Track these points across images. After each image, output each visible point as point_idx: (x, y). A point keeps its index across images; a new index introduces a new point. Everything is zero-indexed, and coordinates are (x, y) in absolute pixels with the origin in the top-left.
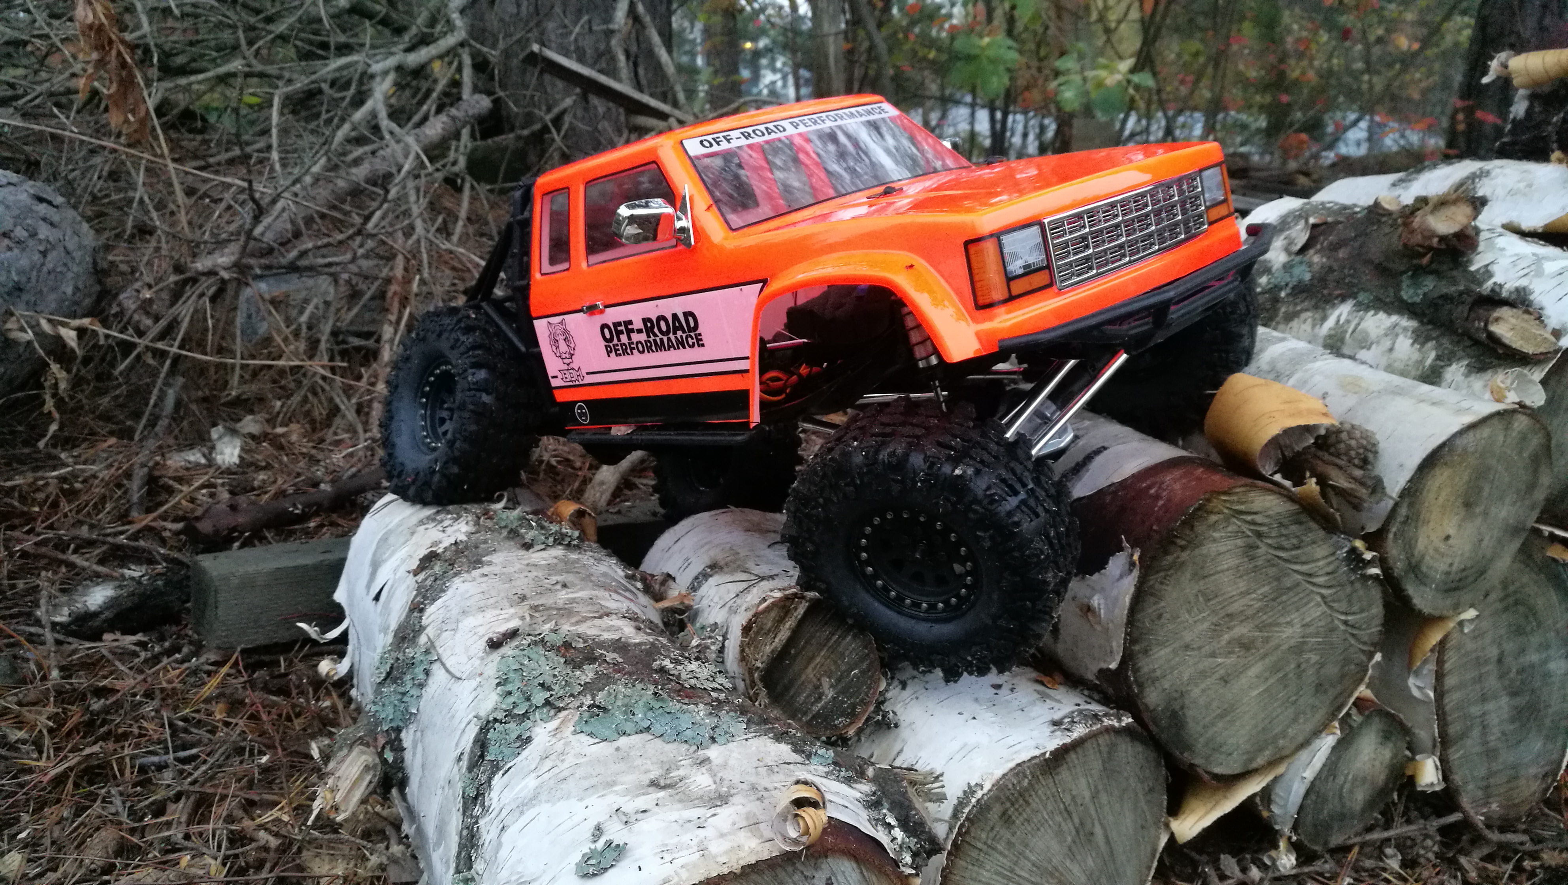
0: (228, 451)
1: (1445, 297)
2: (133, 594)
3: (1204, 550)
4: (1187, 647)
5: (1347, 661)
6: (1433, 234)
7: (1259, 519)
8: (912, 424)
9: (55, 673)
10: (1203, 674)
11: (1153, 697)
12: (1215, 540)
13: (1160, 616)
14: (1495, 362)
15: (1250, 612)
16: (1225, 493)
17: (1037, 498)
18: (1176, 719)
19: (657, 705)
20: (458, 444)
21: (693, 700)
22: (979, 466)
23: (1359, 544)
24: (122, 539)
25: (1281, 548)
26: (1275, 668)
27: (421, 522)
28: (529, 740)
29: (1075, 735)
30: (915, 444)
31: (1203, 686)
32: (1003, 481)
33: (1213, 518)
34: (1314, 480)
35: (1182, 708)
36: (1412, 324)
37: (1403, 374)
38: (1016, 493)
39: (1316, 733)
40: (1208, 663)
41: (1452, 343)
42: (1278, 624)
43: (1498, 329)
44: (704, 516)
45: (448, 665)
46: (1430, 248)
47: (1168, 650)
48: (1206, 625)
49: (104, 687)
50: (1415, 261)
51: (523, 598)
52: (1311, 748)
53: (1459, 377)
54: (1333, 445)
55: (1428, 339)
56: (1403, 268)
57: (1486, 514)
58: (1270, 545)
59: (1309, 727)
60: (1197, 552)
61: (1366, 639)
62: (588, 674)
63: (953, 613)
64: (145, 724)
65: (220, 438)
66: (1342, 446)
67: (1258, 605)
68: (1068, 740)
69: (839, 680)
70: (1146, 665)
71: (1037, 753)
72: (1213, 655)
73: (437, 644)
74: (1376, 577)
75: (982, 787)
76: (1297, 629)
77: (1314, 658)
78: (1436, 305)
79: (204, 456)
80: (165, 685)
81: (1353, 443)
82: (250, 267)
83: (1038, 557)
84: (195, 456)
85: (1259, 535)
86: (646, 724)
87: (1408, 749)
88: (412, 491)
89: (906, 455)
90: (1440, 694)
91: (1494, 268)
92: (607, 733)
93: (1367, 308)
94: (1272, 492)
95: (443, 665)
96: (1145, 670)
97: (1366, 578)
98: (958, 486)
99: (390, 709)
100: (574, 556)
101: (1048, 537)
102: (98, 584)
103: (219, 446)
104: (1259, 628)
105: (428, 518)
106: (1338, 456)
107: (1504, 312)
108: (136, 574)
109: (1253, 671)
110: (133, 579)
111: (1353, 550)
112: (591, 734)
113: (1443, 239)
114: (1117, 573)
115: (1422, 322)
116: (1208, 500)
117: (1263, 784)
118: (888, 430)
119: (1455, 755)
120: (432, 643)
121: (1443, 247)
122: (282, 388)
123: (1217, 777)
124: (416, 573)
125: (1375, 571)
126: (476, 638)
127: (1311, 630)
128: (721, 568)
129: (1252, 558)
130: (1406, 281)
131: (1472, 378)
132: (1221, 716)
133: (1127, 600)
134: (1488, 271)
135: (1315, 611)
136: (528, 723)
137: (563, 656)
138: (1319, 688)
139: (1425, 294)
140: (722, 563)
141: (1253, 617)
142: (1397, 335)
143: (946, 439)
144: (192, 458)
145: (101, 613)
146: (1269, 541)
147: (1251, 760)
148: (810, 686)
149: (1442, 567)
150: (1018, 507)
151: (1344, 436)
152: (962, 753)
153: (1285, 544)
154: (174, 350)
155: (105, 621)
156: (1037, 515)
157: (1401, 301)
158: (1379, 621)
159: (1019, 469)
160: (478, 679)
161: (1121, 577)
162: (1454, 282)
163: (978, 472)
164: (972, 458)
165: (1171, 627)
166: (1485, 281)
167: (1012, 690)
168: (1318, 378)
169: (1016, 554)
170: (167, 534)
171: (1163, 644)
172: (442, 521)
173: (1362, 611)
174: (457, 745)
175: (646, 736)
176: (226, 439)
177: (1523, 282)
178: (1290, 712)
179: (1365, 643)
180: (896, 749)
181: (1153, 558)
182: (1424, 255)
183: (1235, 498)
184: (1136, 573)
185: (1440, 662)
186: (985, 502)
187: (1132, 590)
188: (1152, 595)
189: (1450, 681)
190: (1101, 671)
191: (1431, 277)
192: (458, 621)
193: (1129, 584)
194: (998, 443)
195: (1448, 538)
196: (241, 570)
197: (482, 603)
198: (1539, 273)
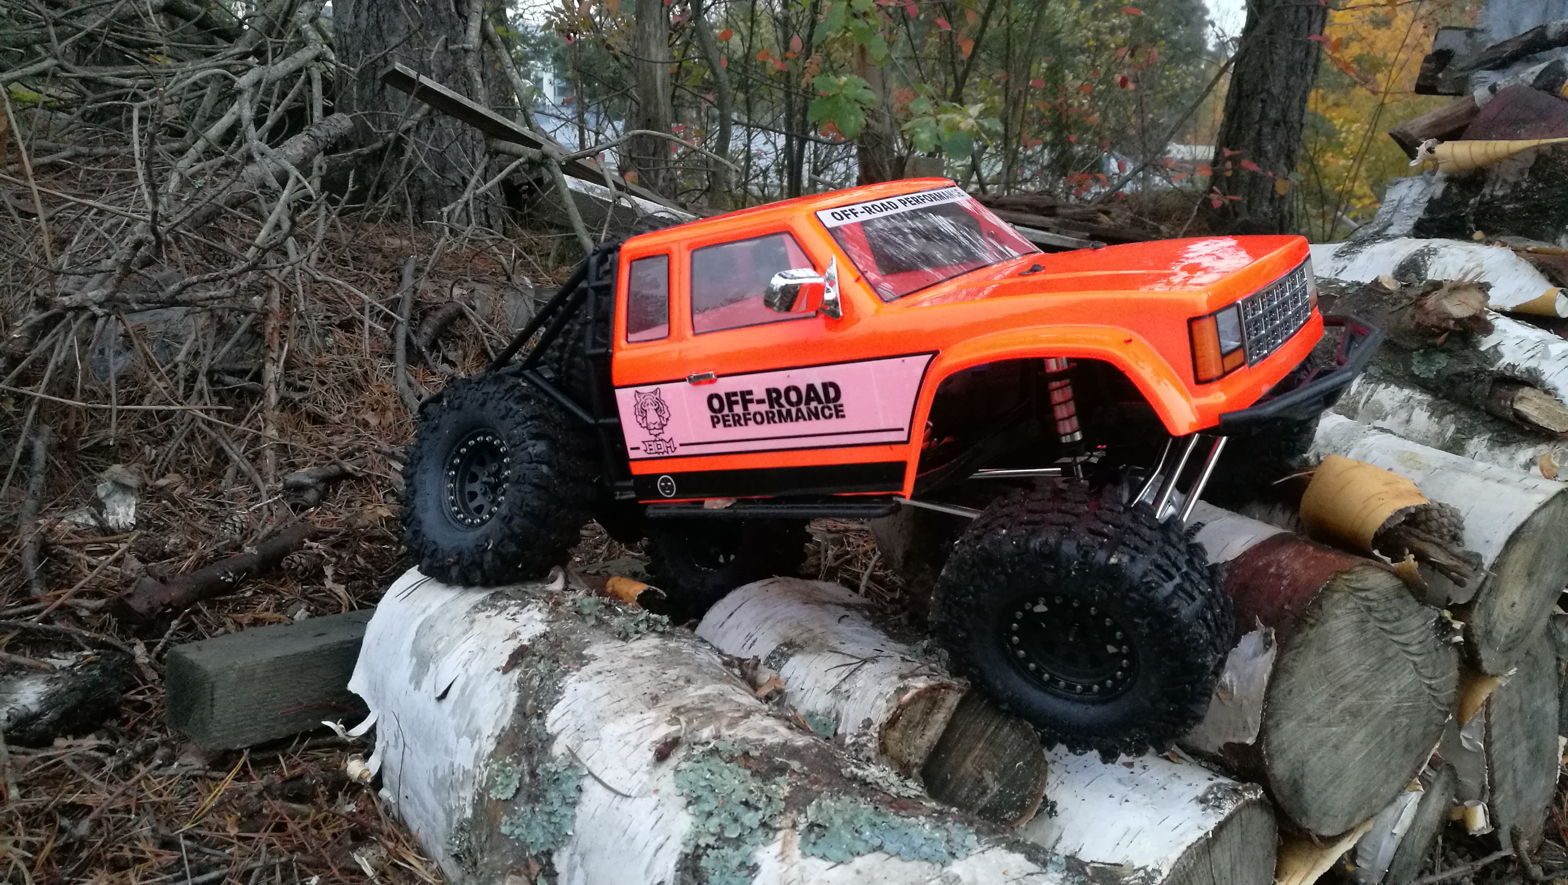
0: (121, 510)
1: (1461, 374)
2: (72, 690)
3: (1327, 627)
4: (1309, 719)
5: (1429, 722)
6: (1449, 317)
7: (1371, 595)
8: (1060, 511)
9: (14, 793)
10: (1321, 743)
11: (1280, 769)
12: (1337, 617)
13: (1290, 691)
14: (1518, 437)
15: (1359, 682)
16: (1347, 572)
17: (1192, 582)
18: (1297, 788)
19: (878, 820)
20: (516, 521)
21: (910, 811)
22: (1133, 553)
23: (1447, 614)
24: (34, 621)
25: (1385, 621)
26: (1377, 732)
27: (476, 608)
28: (755, 868)
29: (1227, 812)
30: (1066, 531)
31: (1319, 754)
32: (1159, 567)
33: (1336, 596)
34: (1412, 556)
35: (1302, 776)
36: (1427, 398)
37: (1424, 442)
38: (1171, 578)
39: (1401, 791)
40: (1325, 731)
41: (1471, 418)
42: (1380, 693)
43: (1523, 407)
44: (752, 588)
45: (605, 780)
46: (1446, 330)
47: (1294, 723)
48: (1324, 697)
49: (73, 804)
50: (1430, 341)
51: (655, 699)
52: (1396, 804)
53: (1483, 450)
54: (1425, 523)
55: (1445, 413)
56: (1414, 346)
57: (1539, 580)
58: (1376, 619)
59: (1397, 785)
60: (1321, 629)
61: (1444, 700)
62: (782, 787)
63: (1106, 696)
64: (141, 846)
65: (108, 495)
66: (1433, 524)
67: (1365, 675)
68: (1221, 818)
69: (1003, 773)
70: (1277, 739)
71: (1201, 833)
72: (1329, 724)
73: (580, 755)
74: (1457, 644)
75: (1160, 873)
76: (1394, 695)
77: (1405, 721)
78: (1452, 382)
79: (93, 516)
80: (155, 799)
81: (1445, 521)
82: (125, 301)
83: (1197, 640)
84: (83, 518)
85: (1369, 609)
86: (877, 842)
87: (1456, 796)
88: (454, 572)
89: (1059, 544)
90: (1488, 743)
91: (1502, 349)
92: (840, 855)
93: (1378, 381)
94: (1382, 569)
95: (596, 778)
96: (1275, 743)
97: (1448, 643)
98: (1113, 574)
99: (538, 832)
100: (672, 644)
101: (1205, 619)
102: (22, 678)
103: (109, 503)
104: (1365, 697)
105: (483, 603)
106: (1430, 532)
107: (1526, 391)
108: (66, 664)
109: (1360, 735)
110: (63, 669)
111: (1441, 618)
112: (824, 857)
113: (1459, 321)
114: (1251, 651)
115: (1435, 396)
116: (1334, 580)
117: (1354, 842)
118: (1037, 517)
119: (1499, 800)
120: (574, 755)
121: (1458, 329)
122: (149, 433)
123: (1322, 838)
124: (506, 670)
125: (1459, 638)
126: (629, 749)
127: (1405, 695)
128: (801, 647)
129: (1364, 631)
130: (1416, 358)
131: (1496, 451)
132: (1332, 782)
133: (1266, 678)
134: (1497, 352)
135: (1408, 678)
136: (746, 848)
137: (747, 767)
138: (1407, 748)
139: (1438, 371)
140: (799, 641)
141: (1361, 686)
142: (1413, 408)
143: (1097, 525)
144: (79, 520)
145: (42, 713)
146: (1377, 615)
147: (1351, 820)
148: (971, 780)
149: (1506, 631)
150: (1174, 592)
151: (1435, 514)
152: (1128, 838)
153: (1390, 616)
154: (40, 394)
155: (50, 723)
156: (1193, 599)
157: (1412, 375)
158: (1454, 684)
159: (1172, 552)
160: (655, 798)
161: (1255, 655)
162: (1466, 360)
163: (1133, 559)
164: (1125, 544)
165: (1297, 700)
166: (1496, 361)
167: (1144, 767)
168: (1375, 453)
169: (1174, 639)
170: (84, 613)
171: (1289, 718)
172: (505, 608)
173: (1443, 674)
174: (647, 871)
175: (879, 856)
176: (117, 497)
177: (1532, 364)
178: (1382, 775)
179: (1442, 704)
180: (1054, 836)
181: (1289, 637)
182: (1440, 335)
183: (1354, 577)
184: (1273, 651)
185: (1488, 715)
186: (1143, 589)
187: (1270, 667)
188: (1286, 671)
189: (1495, 732)
190: (1228, 745)
191: (1443, 355)
192: (596, 729)
193: (1265, 663)
194: (1150, 528)
195: (1513, 605)
196: (240, 663)
197: (616, 706)
198: (1546, 355)
